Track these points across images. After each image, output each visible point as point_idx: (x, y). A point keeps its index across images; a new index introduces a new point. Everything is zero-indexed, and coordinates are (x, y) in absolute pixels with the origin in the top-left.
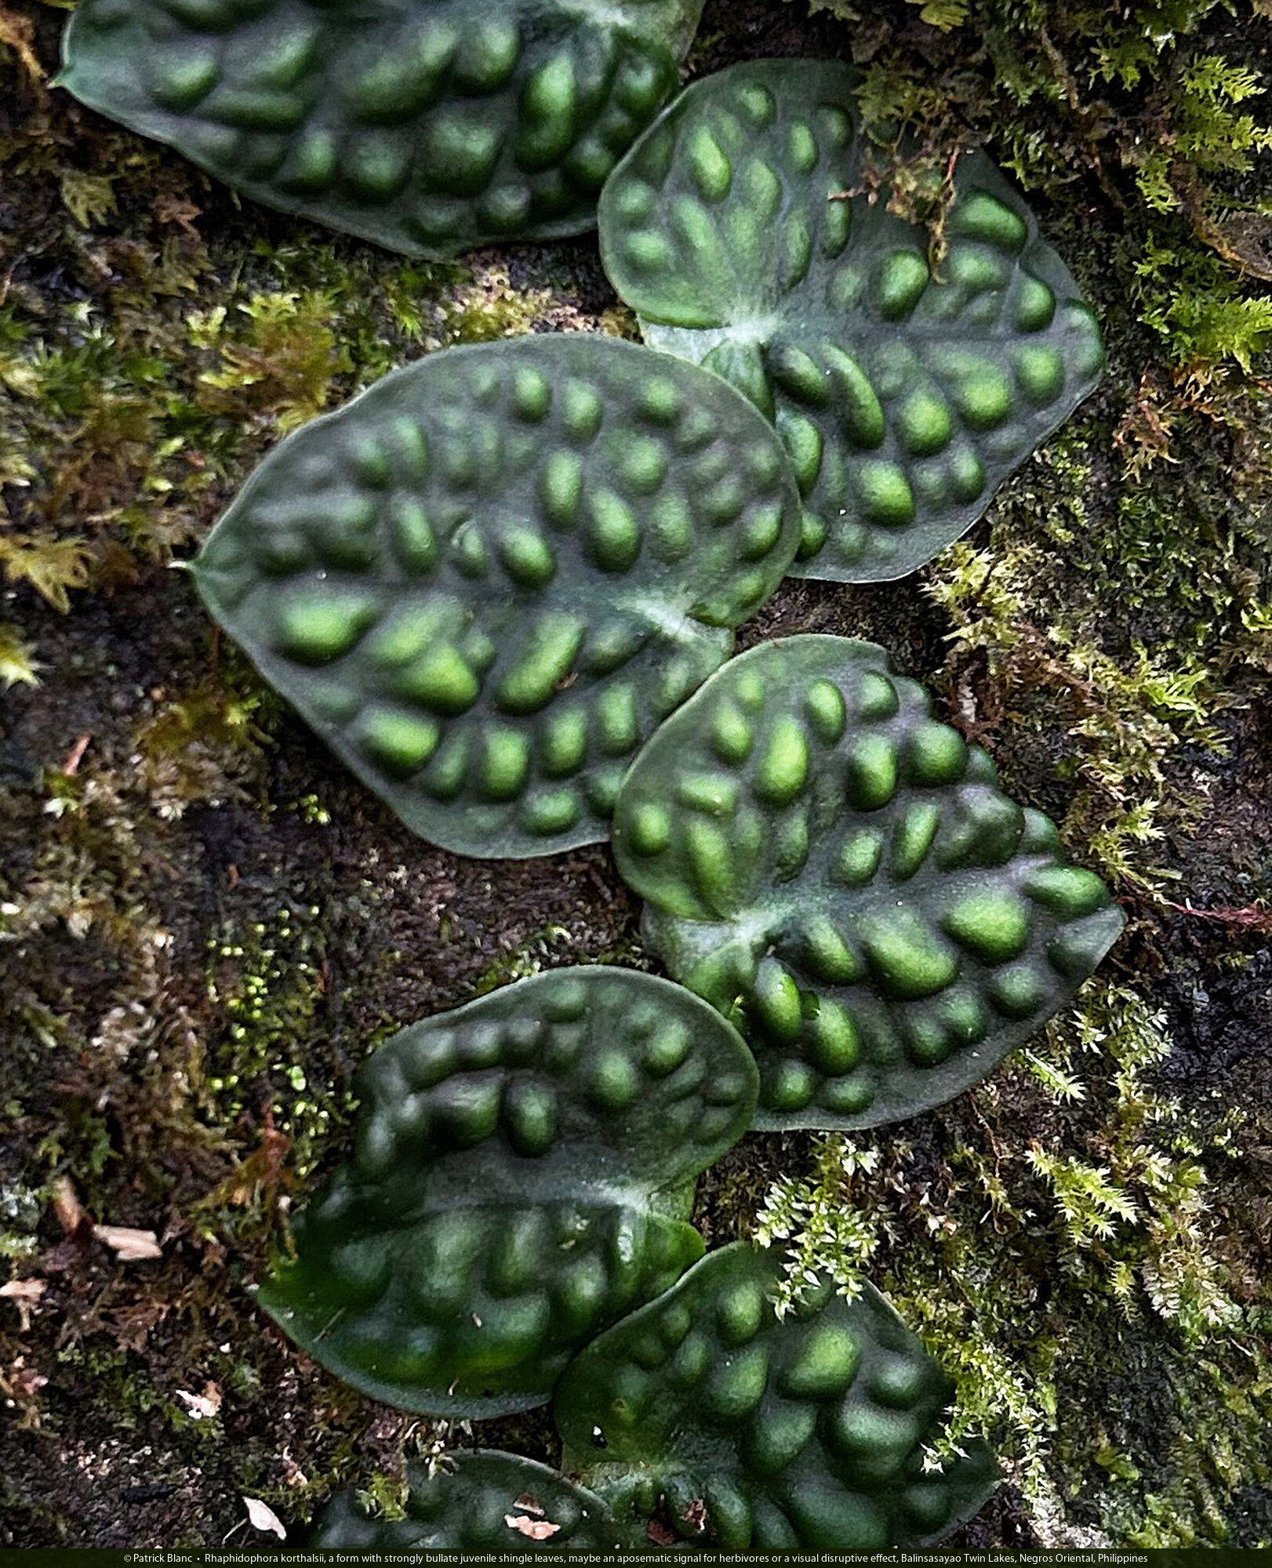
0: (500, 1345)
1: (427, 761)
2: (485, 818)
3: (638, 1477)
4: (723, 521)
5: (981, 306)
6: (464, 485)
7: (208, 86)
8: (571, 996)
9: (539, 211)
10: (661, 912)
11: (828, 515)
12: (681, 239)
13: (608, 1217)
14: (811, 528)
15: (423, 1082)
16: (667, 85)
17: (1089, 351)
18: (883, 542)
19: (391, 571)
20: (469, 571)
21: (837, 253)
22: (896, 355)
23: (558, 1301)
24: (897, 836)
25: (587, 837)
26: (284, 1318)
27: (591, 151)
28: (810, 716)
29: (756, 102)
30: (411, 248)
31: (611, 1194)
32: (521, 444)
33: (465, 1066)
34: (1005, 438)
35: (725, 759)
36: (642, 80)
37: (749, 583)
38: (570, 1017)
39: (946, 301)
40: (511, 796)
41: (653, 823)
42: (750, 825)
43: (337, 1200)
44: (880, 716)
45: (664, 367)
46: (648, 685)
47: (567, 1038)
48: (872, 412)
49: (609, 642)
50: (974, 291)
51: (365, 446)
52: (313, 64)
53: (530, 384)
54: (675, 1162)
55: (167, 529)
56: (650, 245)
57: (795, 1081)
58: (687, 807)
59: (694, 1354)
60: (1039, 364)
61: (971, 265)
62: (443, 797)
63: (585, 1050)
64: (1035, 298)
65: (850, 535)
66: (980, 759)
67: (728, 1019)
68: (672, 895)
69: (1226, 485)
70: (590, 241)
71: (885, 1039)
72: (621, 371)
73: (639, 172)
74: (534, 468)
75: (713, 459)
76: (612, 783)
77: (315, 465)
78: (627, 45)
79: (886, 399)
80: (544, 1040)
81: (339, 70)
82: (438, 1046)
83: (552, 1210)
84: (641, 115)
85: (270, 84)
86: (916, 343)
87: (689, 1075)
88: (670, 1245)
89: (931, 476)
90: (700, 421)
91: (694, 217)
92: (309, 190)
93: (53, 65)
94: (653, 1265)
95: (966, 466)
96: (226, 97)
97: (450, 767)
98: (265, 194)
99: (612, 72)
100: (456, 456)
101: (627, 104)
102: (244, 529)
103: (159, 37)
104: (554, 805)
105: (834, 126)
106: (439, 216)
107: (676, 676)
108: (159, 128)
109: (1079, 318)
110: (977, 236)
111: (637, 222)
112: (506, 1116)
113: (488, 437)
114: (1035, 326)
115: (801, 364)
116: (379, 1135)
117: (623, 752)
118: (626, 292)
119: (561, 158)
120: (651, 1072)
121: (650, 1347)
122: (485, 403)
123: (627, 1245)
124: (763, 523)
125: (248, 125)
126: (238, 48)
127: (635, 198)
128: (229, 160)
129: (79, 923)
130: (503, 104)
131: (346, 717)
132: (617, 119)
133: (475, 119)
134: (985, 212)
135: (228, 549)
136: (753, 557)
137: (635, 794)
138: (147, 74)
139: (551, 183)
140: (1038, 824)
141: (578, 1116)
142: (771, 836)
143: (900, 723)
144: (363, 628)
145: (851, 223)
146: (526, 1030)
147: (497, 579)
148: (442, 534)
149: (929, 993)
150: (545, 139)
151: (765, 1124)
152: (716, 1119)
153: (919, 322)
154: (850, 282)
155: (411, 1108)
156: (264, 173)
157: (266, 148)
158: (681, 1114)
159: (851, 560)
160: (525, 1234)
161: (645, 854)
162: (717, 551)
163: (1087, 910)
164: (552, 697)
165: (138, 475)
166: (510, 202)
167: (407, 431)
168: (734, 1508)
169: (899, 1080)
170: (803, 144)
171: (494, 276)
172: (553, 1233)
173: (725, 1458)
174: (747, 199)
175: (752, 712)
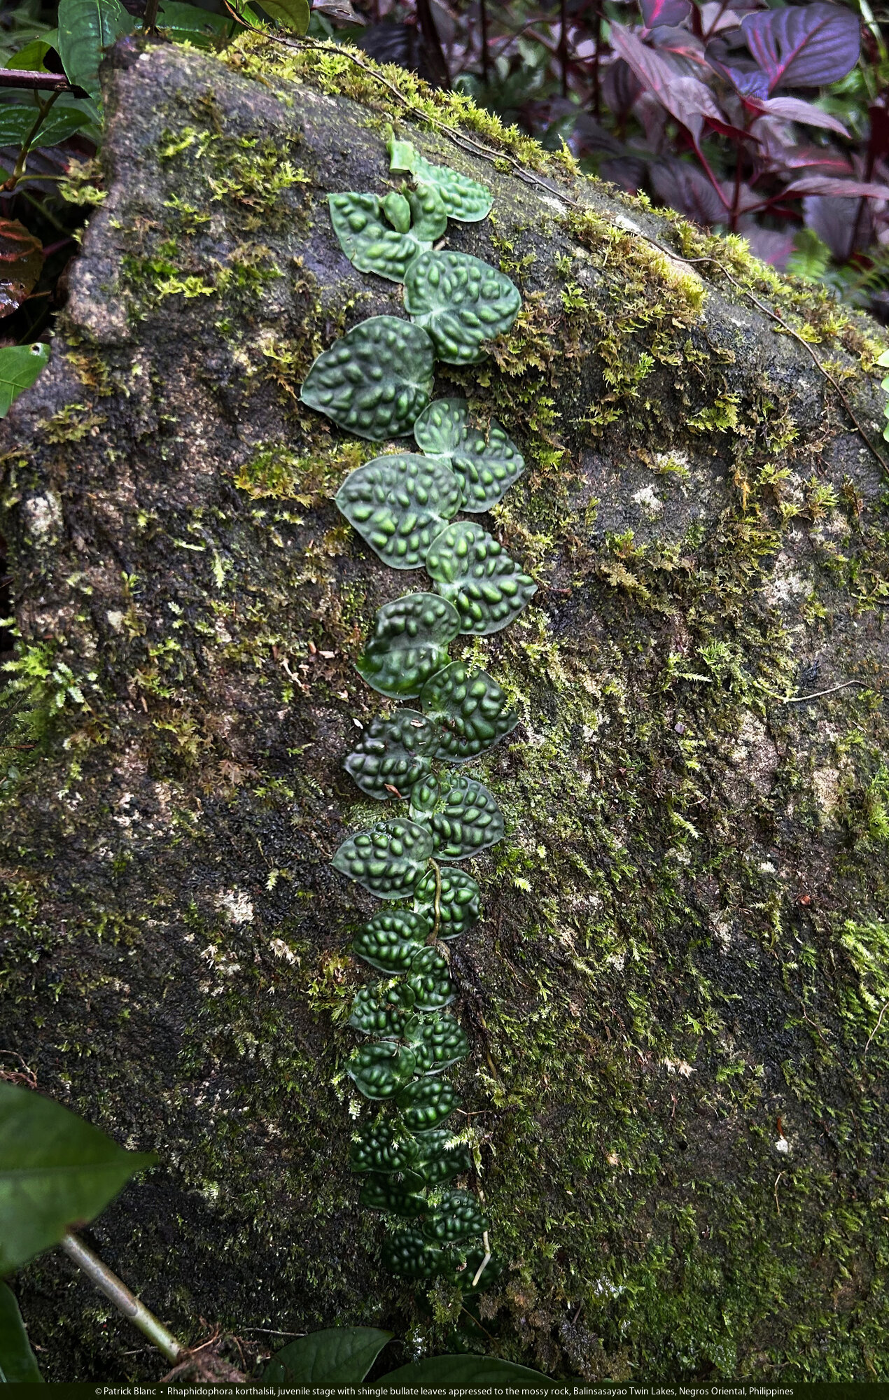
0: (409, 680)
1: (386, 545)
2: (399, 560)
3: (440, 714)
4: (446, 494)
5: (498, 453)
6: (389, 484)
7: (331, 400)
8: (419, 598)
9: (401, 430)
10: (437, 581)
11: (467, 497)
12: (432, 434)
13: (430, 650)
14: (464, 499)
15: (390, 617)
16: (427, 401)
17: (522, 463)
18: (480, 504)
19: (376, 502)
20: (392, 503)
21: (465, 440)
22: (480, 462)
23: (420, 670)
24: (487, 567)
25: (420, 565)
26: (361, 673)
27: (412, 415)
28: (467, 538)
29: (446, 407)
30: (373, 439)
31: (430, 645)
32: (401, 476)
33: (398, 614)
34: (504, 482)
35: (450, 547)
36: (422, 400)
37: (452, 509)
38: (420, 603)
39: (490, 451)
40: (402, 555)
41: (435, 561)
42: (455, 562)
43: (372, 643)
44: (482, 539)
45: (430, 461)
46: (431, 531)
47: (419, 608)
48: (475, 473)
49: (422, 520)
50: (496, 449)
51: (369, 474)
52: (352, 396)
53: (402, 464)
54: (444, 639)
55: (328, 493)
56: (425, 436)
57: (468, 622)
58: (441, 557)
59: (450, 685)
60: (511, 466)
61: (495, 443)
62: (389, 555)
63: (423, 611)
64: (509, 452)
65: (473, 502)
66: (504, 550)
67: (453, 604)
68: (439, 577)
69: (554, 495)
70: (412, 436)
71: (487, 613)
72: (422, 462)
73: (422, 420)
74: (404, 482)
75: (441, 481)
76: (425, 552)
77: (359, 478)
78: (418, 392)
79: (479, 472)
80: (414, 608)
81: (357, 397)
82: (391, 609)
83: (418, 650)
84: (422, 407)
85: (344, 400)
86: (484, 460)
87: (446, 617)
88: (443, 658)
89: (489, 490)
90: (438, 473)
91: (434, 429)
92: (352, 425)
93: (299, 396)
94: (440, 663)
95: (497, 488)
96: (335, 403)
97: (390, 548)
98: (343, 426)
99: (415, 398)
100: (388, 478)
101: (419, 405)
102: (345, 491)
103: (320, 390)
104: (413, 557)
105: (463, 412)
106: (379, 432)
107: (437, 529)
108: (321, 409)
109: (519, 456)
110: (496, 437)
111: (423, 431)
112: (406, 626)
113: (394, 474)
114: (510, 458)
115: (460, 462)
116: (380, 629)
117: (427, 546)
118: (421, 446)
119: (405, 416)
120: (438, 616)
121: (440, 681)
122: (393, 467)
123: (434, 657)
124: (454, 495)
125: (339, 409)
126: (337, 392)
127: (422, 426)
128: (336, 417)
129: (314, 581)
130: (393, 405)
131: (368, 534)
132: (417, 408)
133: (387, 408)
134: (497, 432)
135: (342, 495)
136: (453, 503)
137: (430, 554)
138: (318, 397)
139: (403, 423)
140: (518, 566)
141: (422, 628)
142: (460, 564)
143: (486, 541)
144: (371, 514)
145: (468, 433)
146: (410, 606)
147: (398, 505)
148: (386, 495)
149: (496, 603)
150: (401, 413)
151: (463, 633)
152: (452, 629)
153: (484, 455)
154: (469, 446)
155: (387, 623)
156: (342, 421)
157: (343, 415)
158: (444, 627)
159: (474, 507)
160: (412, 655)
161: (433, 568)
162: (445, 501)
163: (529, 585)
164: (411, 532)
165: (321, 482)
166: (395, 428)
167: (377, 472)
168: (461, 722)
169: (491, 624)
170: (456, 416)
171: (392, 445)
172: (418, 655)
173: (458, 711)
174: (446, 426)
175: (454, 536)
